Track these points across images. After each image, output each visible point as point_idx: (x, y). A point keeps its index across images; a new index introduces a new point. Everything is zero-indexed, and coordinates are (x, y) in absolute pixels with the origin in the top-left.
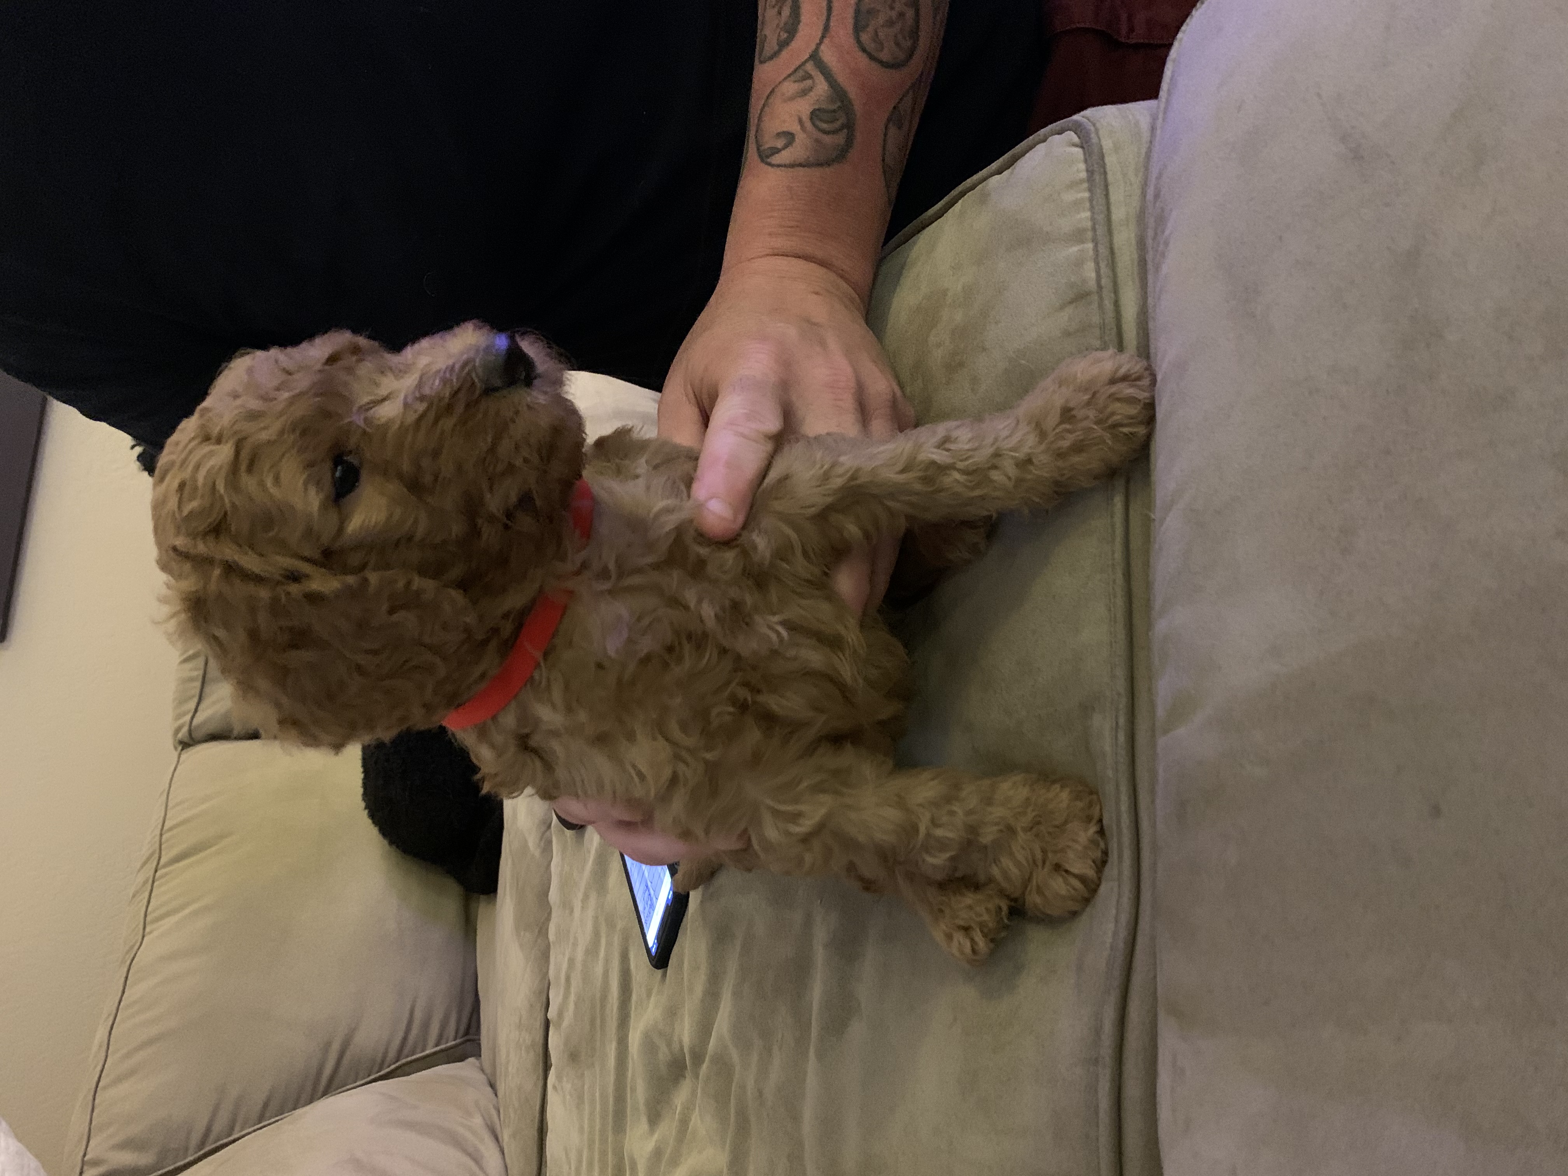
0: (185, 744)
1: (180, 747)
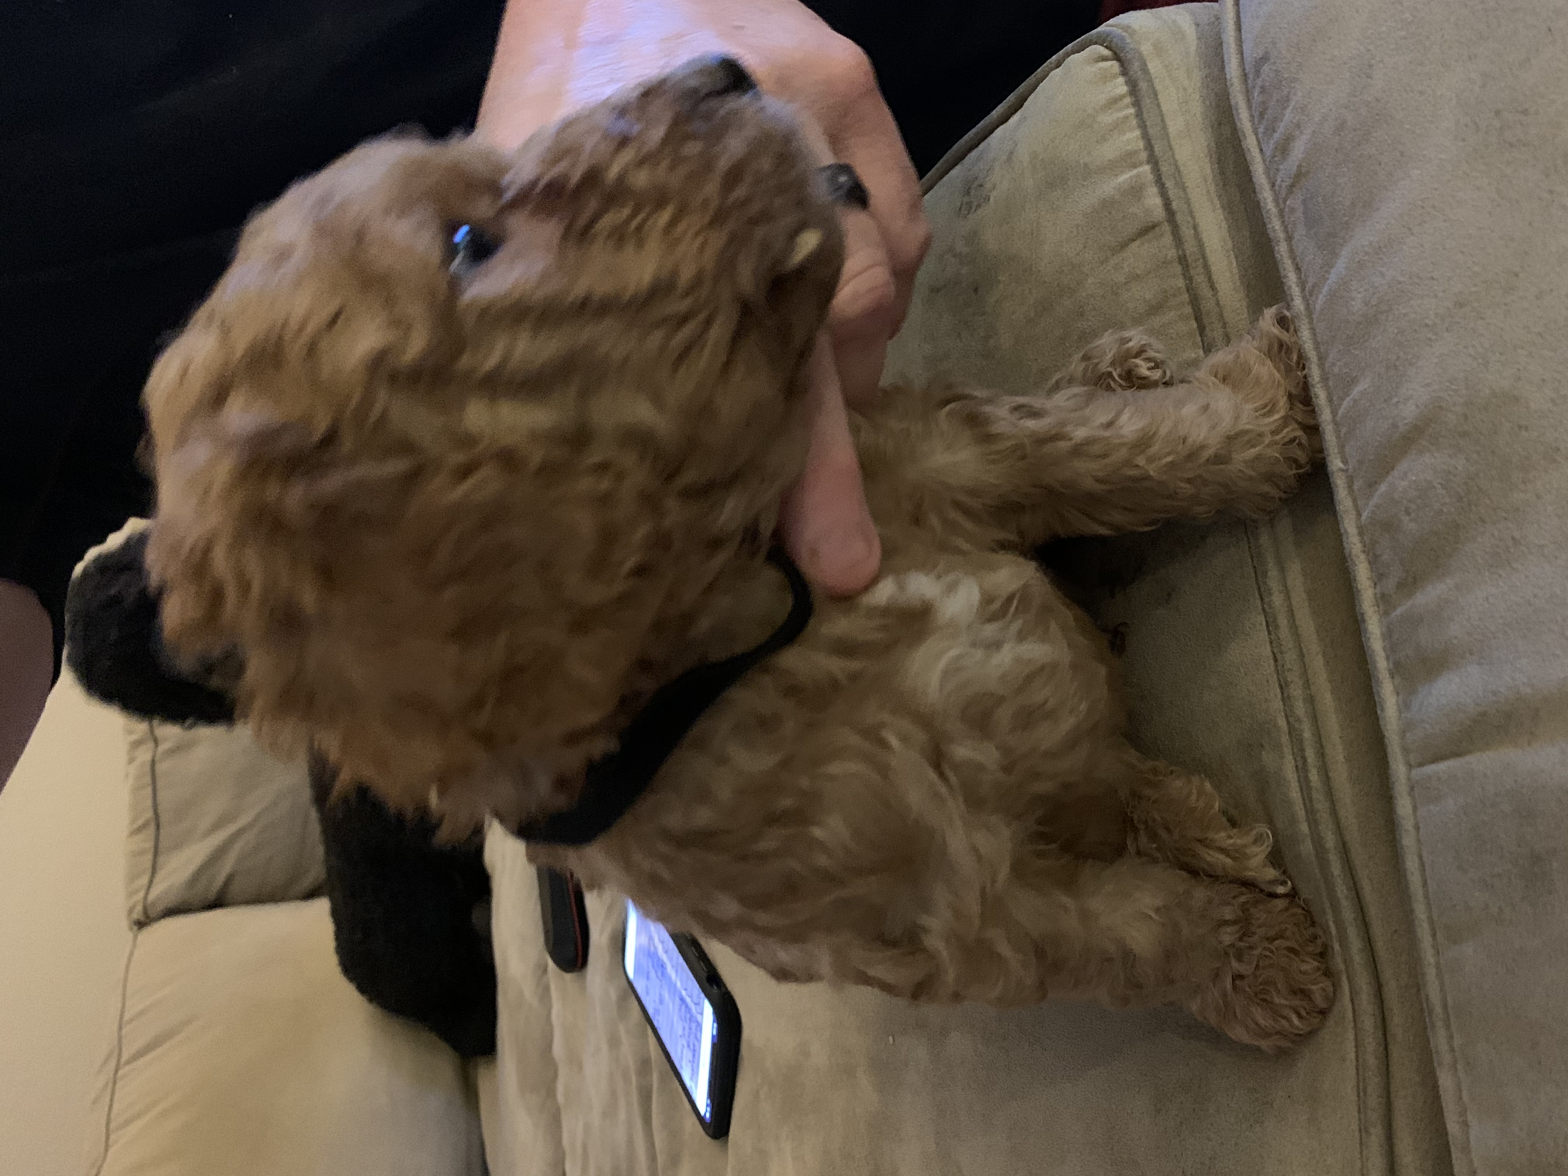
0: (141, 924)
1: (135, 928)
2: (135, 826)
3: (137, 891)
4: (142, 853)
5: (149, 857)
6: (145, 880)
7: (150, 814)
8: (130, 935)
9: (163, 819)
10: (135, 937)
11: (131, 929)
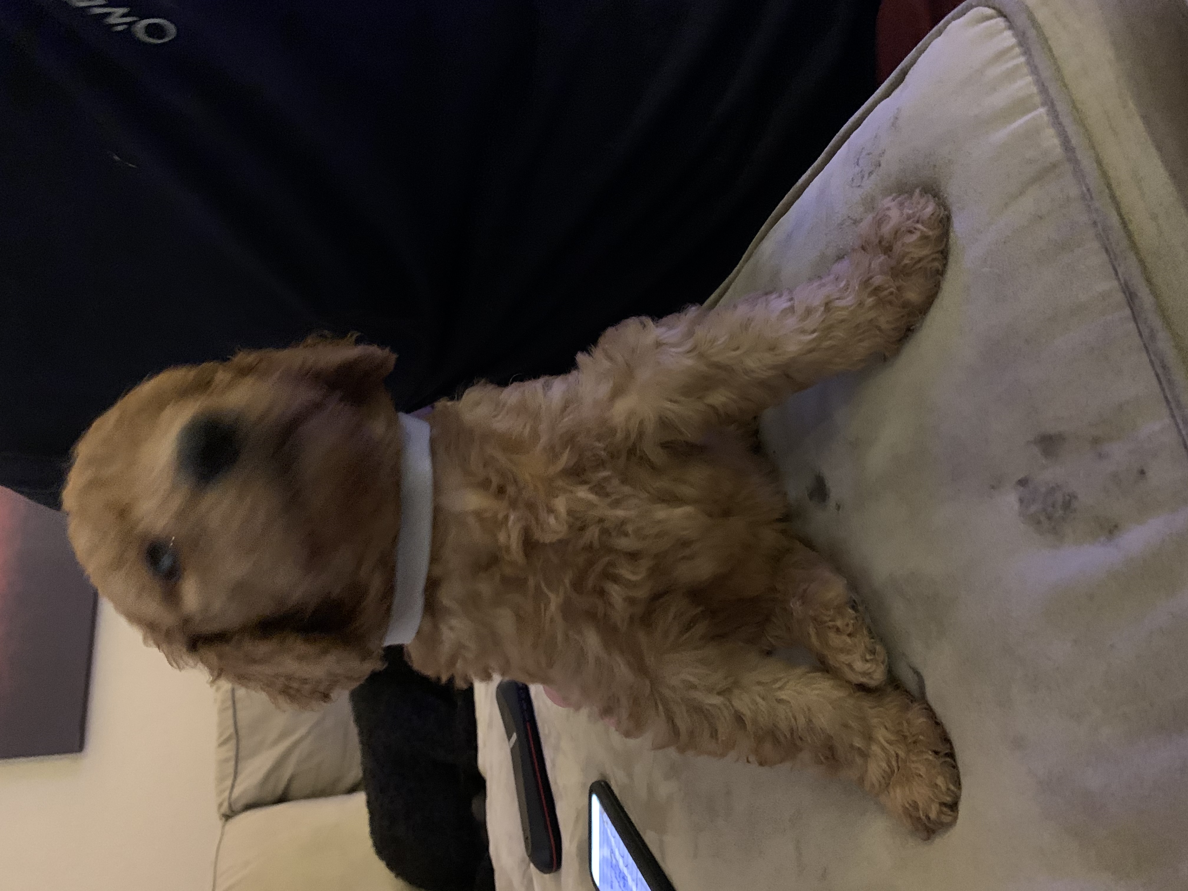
0: (227, 817)
1: (224, 819)
2: (222, 739)
3: (224, 791)
4: (226, 760)
5: (232, 763)
6: (229, 782)
7: (231, 730)
8: (220, 825)
9: (242, 732)
10: (223, 826)
11: (221, 819)
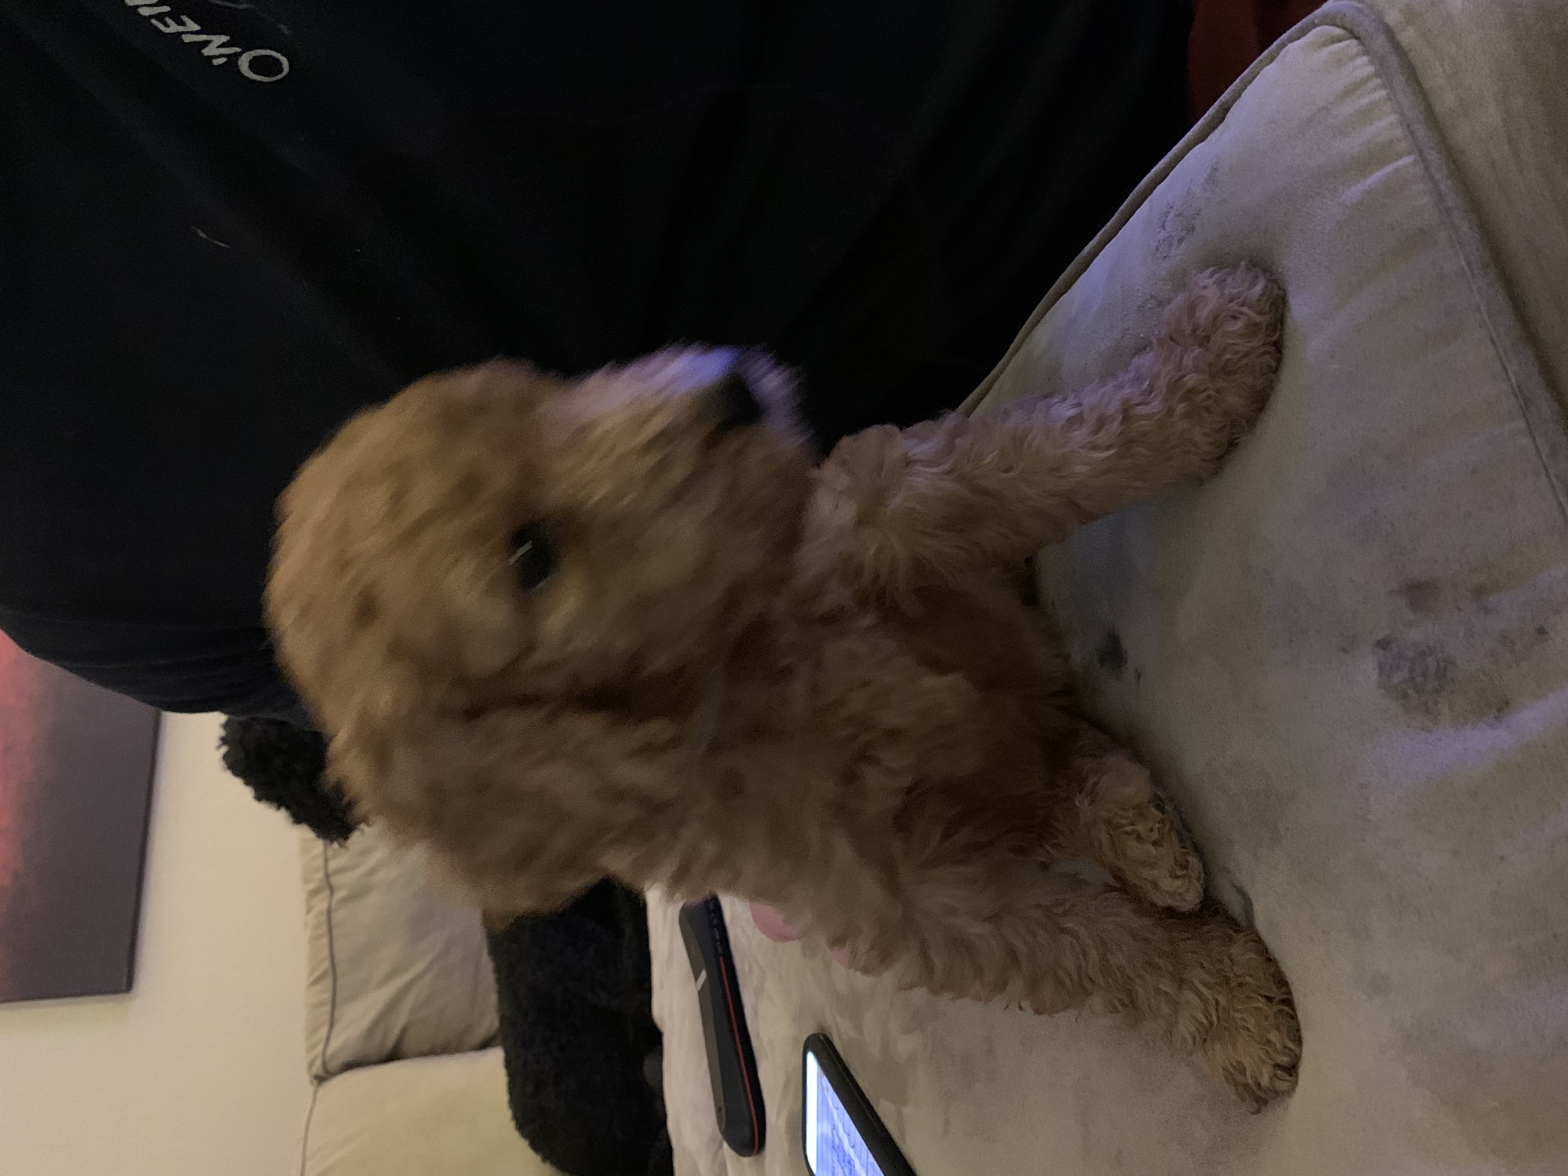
0: (321, 1079)
1: (316, 1082)
2: (314, 977)
3: (316, 1045)
4: (320, 1004)
5: (327, 1008)
6: (323, 1033)
7: (326, 965)
8: (311, 1089)
9: (340, 969)
10: (315, 1092)
11: (312, 1084)
